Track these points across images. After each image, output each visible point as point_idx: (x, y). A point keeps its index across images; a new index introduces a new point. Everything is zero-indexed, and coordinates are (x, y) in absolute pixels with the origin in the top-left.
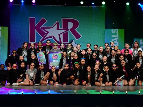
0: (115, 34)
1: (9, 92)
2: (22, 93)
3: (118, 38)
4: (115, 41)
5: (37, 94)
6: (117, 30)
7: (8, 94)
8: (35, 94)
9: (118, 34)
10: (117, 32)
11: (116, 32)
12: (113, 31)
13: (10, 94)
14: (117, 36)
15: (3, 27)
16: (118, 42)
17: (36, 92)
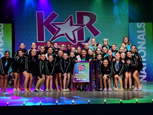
0: (142, 29)
1: (24, 103)
2: (40, 104)
3: (145, 34)
4: (142, 37)
5: (58, 104)
6: (144, 23)
7: (23, 105)
8: (55, 104)
9: (144, 29)
10: (144, 26)
11: (142, 27)
12: (139, 25)
13: (25, 105)
14: (144, 31)
15: (6, 24)
16: (145, 38)
17: (57, 102)
